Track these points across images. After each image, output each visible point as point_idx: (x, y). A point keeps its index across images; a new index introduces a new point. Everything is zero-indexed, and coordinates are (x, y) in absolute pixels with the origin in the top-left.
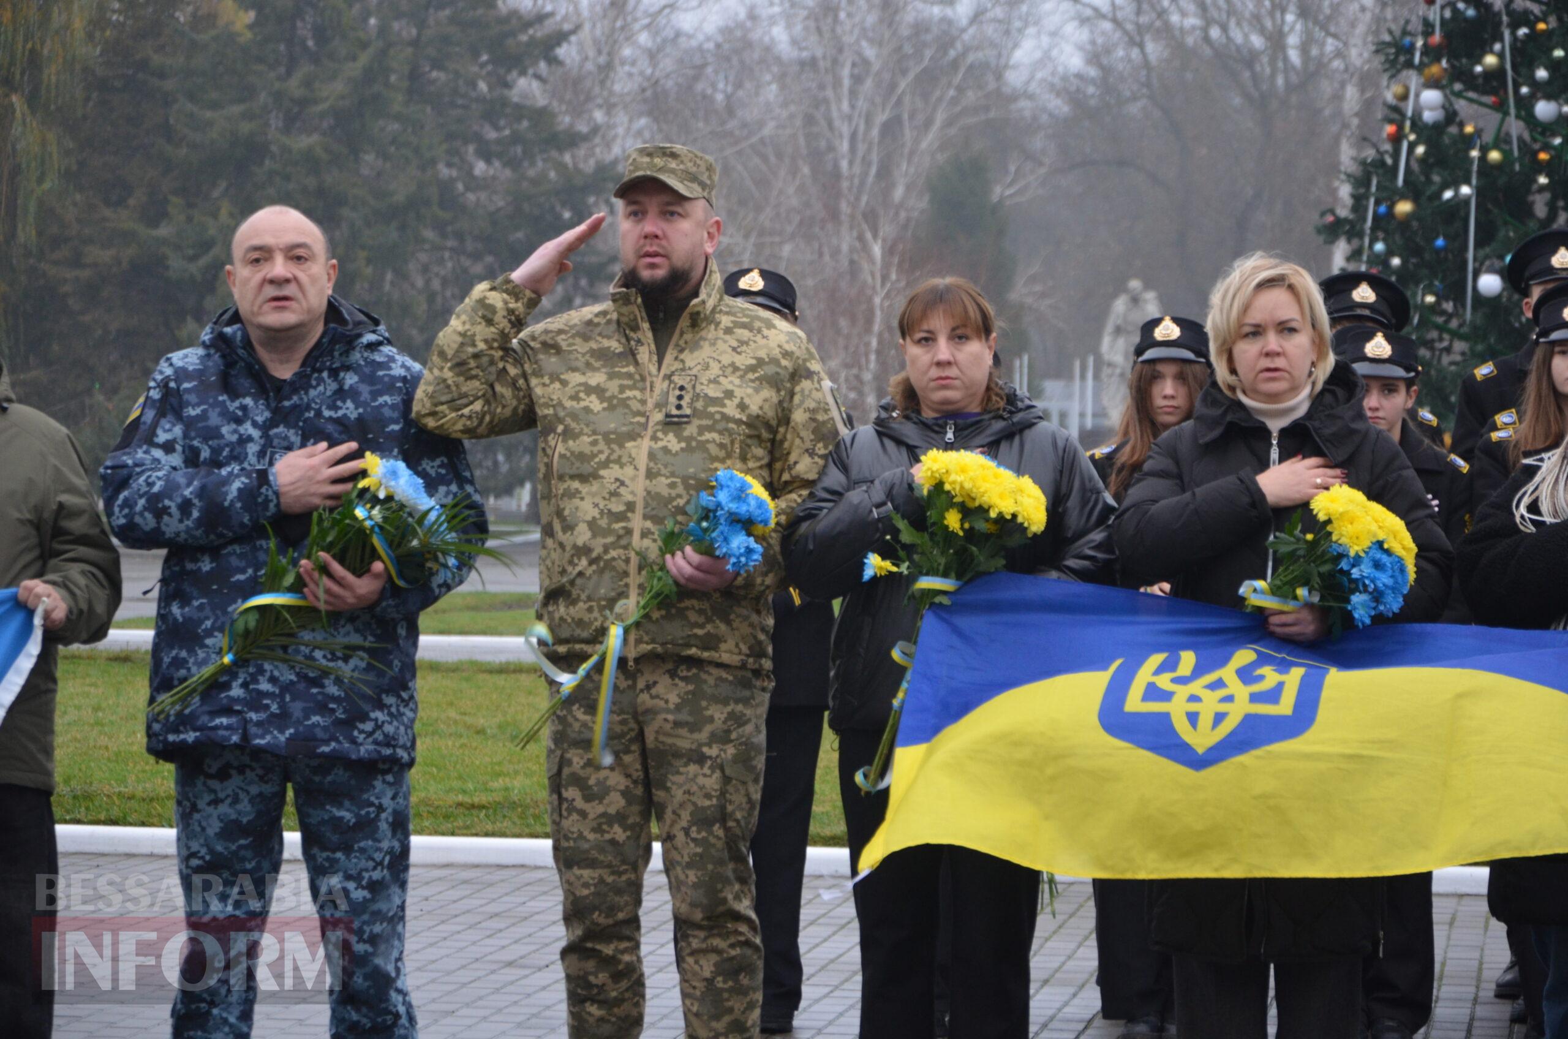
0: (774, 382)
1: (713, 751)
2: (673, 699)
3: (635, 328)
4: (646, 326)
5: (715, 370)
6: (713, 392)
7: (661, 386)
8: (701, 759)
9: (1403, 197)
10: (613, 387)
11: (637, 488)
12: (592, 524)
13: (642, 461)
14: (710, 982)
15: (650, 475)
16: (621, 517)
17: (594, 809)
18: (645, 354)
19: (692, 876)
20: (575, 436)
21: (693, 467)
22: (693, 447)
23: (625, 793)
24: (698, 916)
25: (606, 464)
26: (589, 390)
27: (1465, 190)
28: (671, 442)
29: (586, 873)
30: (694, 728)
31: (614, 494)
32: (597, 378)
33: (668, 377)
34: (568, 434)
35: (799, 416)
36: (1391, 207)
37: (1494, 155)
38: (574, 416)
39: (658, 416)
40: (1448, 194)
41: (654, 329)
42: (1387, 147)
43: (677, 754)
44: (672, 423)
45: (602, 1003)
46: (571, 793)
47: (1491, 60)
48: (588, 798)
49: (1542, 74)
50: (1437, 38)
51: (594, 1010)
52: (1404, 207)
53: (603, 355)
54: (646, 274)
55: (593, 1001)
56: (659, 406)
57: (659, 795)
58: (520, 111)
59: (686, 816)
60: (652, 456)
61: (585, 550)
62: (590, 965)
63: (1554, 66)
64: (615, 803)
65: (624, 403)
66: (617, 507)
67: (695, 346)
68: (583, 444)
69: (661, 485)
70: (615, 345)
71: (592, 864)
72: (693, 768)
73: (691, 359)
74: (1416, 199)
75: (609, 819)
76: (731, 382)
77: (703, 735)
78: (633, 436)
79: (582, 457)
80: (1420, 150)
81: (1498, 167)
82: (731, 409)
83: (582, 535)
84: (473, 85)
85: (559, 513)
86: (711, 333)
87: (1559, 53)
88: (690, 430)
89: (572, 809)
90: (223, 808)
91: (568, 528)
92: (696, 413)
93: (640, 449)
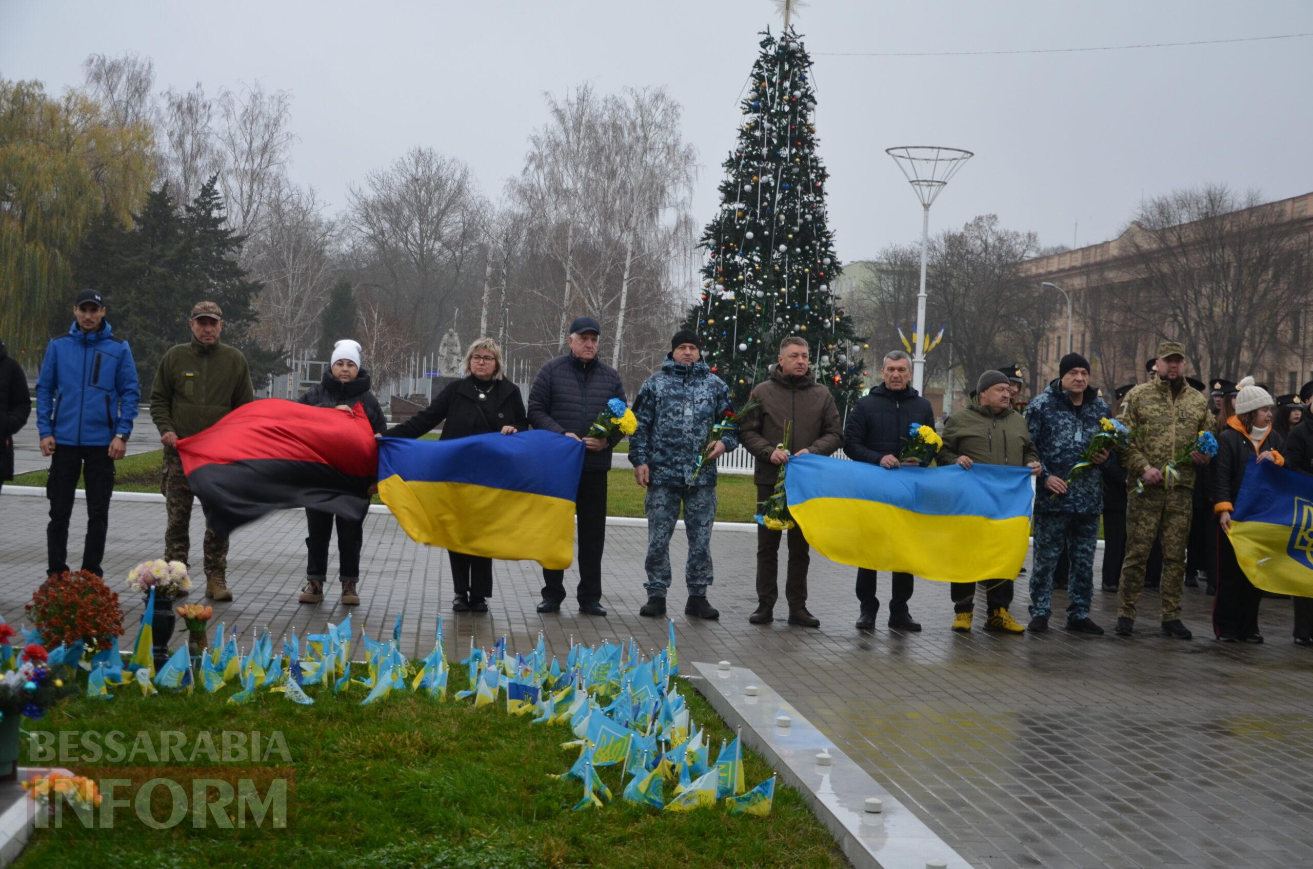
0: (1204, 410)
1: (1186, 512)
2: (1176, 497)
3: (1165, 391)
4: (1170, 392)
5: (1189, 406)
6: (1190, 412)
7: (1176, 409)
8: (1182, 514)
9: (710, 318)
10: (1162, 409)
11: (1173, 438)
12: (1160, 449)
13: (1174, 431)
14: (1175, 578)
15: (1177, 435)
16: (1169, 447)
17: (1147, 528)
18: (1169, 400)
19: (1177, 547)
20: (1154, 424)
21: (1188, 433)
22: (1188, 427)
23: (1156, 524)
24: (1178, 558)
25: (1163, 432)
26: (1155, 410)
27: (735, 317)
28: (1181, 425)
29: (1143, 546)
30: (1181, 505)
31: (1167, 440)
32: (1156, 406)
33: (1177, 407)
34: (1151, 423)
35: (1208, 420)
36: (707, 321)
37: (743, 307)
38: (1152, 418)
39: (1177, 418)
40: (727, 318)
41: (1173, 393)
42: (702, 302)
43: (1175, 512)
44: (1181, 420)
45: (1137, 582)
46: (1142, 523)
47: (741, 277)
48: (1147, 524)
49: (761, 283)
50: (720, 269)
51: (1134, 584)
52: (711, 321)
53: (1155, 399)
54: (1171, 377)
55: (1134, 581)
56: (1177, 415)
57: (1166, 524)
58: (225, 263)
59: (1176, 531)
60: (1176, 429)
61: (1158, 456)
62: (1136, 572)
63: (764, 280)
64: (1152, 526)
65: (1166, 414)
66: (1168, 444)
67: (1181, 398)
68: (1156, 426)
69: (1180, 438)
70: (1158, 396)
71: (1144, 543)
72: (1180, 517)
73: (1183, 402)
74: (714, 318)
75: (1150, 531)
76: (1194, 409)
77: (1184, 507)
78: (1170, 423)
79: (1157, 430)
80: (717, 304)
81: (744, 311)
82: (1195, 417)
83: (1157, 452)
84: (211, 253)
85: (1148, 446)
86: (1185, 394)
87: (765, 277)
88: (1186, 423)
89: (1142, 527)
90: (1057, 526)
91: (1152, 449)
92: (1189, 418)
93: (1173, 427)
